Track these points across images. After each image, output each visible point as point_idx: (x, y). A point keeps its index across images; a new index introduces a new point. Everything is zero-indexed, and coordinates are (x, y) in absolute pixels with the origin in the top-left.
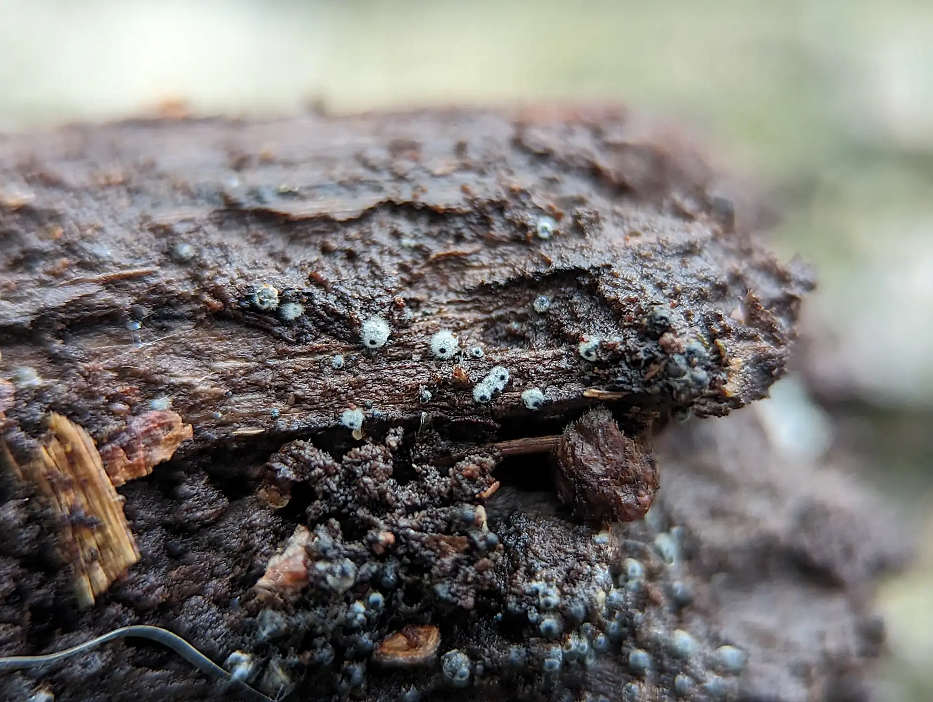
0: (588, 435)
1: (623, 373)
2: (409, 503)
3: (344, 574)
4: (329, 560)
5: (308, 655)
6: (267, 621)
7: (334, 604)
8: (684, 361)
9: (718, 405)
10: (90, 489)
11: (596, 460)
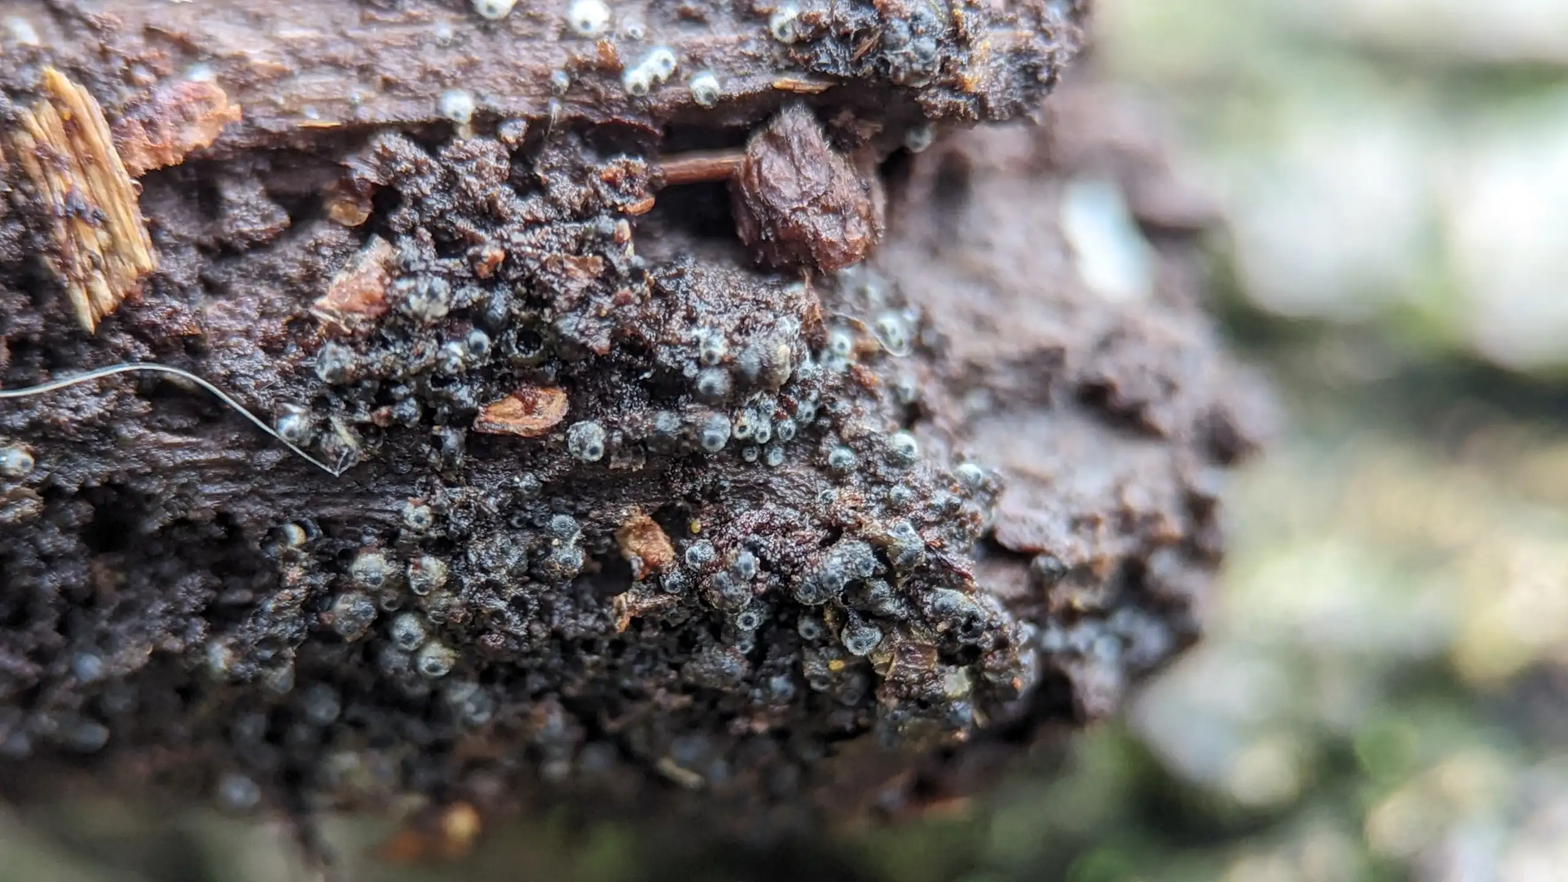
0: (780, 144)
1: (827, 53)
2: (529, 217)
3: (432, 294)
4: (413, 275)
5: (384, 410)
6: (327, 356)
7: (420, 338)
8: (905, 28)
9: (953, 100)
10: (93, 170)
11: (790, 180)
